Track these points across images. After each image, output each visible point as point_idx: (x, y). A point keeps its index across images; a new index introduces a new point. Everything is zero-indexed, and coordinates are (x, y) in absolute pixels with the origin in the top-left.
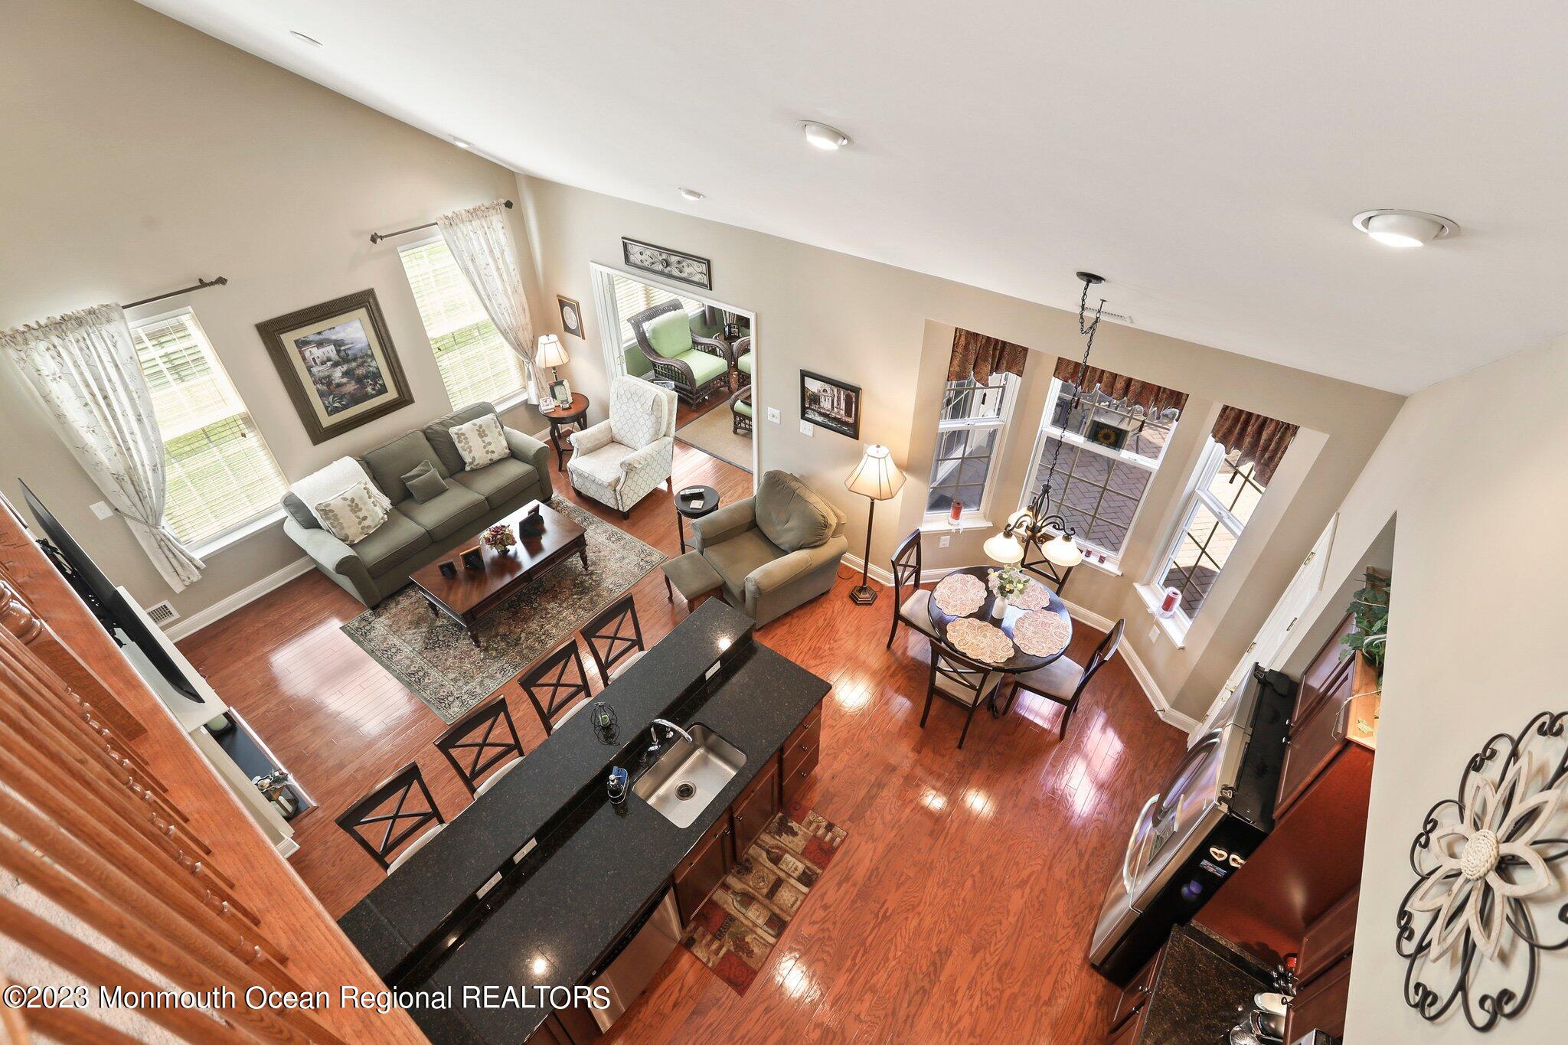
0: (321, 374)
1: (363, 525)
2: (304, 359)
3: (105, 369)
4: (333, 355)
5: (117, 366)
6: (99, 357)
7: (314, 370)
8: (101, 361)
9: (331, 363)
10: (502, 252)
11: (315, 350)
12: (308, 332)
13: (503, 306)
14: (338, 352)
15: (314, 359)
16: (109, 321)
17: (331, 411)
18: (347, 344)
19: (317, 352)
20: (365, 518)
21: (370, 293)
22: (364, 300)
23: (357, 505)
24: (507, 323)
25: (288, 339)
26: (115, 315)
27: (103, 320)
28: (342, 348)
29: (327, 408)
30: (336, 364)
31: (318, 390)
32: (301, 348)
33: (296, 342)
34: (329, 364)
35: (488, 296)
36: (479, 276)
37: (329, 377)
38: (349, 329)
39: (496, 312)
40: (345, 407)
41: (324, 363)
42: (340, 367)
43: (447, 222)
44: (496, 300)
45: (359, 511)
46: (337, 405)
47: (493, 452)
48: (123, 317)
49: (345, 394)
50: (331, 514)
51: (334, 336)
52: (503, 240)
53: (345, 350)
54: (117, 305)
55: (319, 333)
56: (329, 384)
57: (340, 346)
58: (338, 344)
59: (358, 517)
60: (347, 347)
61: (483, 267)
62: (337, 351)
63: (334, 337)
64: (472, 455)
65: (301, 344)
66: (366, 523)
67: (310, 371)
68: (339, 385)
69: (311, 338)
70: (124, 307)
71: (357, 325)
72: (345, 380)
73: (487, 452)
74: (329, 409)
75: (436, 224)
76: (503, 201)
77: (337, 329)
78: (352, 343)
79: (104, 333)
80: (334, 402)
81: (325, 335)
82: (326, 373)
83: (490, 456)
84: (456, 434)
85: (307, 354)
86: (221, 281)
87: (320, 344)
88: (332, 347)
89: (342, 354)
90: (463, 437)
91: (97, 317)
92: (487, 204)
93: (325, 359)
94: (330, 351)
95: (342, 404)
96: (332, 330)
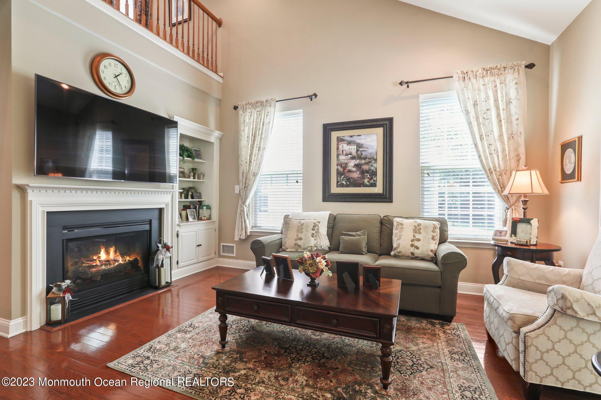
0: (343, 161)
2: (338, 149)
4: (354, 152)
5: (263, 124)
6: (261, 120)
7: (340, 157)
9: (351, 156)
10: (509, 103)
11: (345, 146)
12: (345, 134)
13: (493, 148)
14: (357, 151)
15: (343, 151)
16: (270, 106)
17: (340, 185)
18: (364, 148)
19: (345, 147)
20: (301, 239)
21: (391, 120)
23: (302, 229)
24: (493, 163)
25: (335, 135)
26: (273, 104)
28: (361, 149)
29: (338, 182)
30: (353, 158)
31: (337, 169)
32: (339, 143)
33: (338, 138)
34: (349, 156)
35: (481, 136)
36: (477, 118)
37: (346, 164)
38: (369, 139)
39: (484, 151)
40: (347, 186)
41: (347, 155)
42: (355, 160)
43: (462, 76)
44: (487, 140)
45: (301, 233)
46: (344, 182)
47: (417, 248)
48: (275, 106)
49: (351, 178)
51: (359, 140)
52: (513, 94)
53: (361, 151)
54: (276, 99)
55: (351, 136)
56: (344, 169)
57: (360, 148)
58: (359, 146)
60: (363, 149)
61: (483, 112)
62: (357, 150)
63: (358, 141)
65: (340, 140)
67: (338, 157)
68: (350, 171)
69: (346, 138)
70: (278, 101)
71: (374, 137)
72: (354, 169)
73: (412, 245)
74: (339, 183)
75: (451, 77)
76: (525, 63)
77: (362, 137)
78: (367, 148)
79: (266, 110)
80: (343, 180)
81: (354, 139)
82: (346, 161)
83: (412, 250)
85: (340, 147)
86: (315, 96)
87: (349, 143)
88: (355, 147)
89: (359, 153)
91: (268, 103)
92: (504, 65)
93: (349, 153)
94: (353, 149)
95: (347, 184)
96: (359, 137)
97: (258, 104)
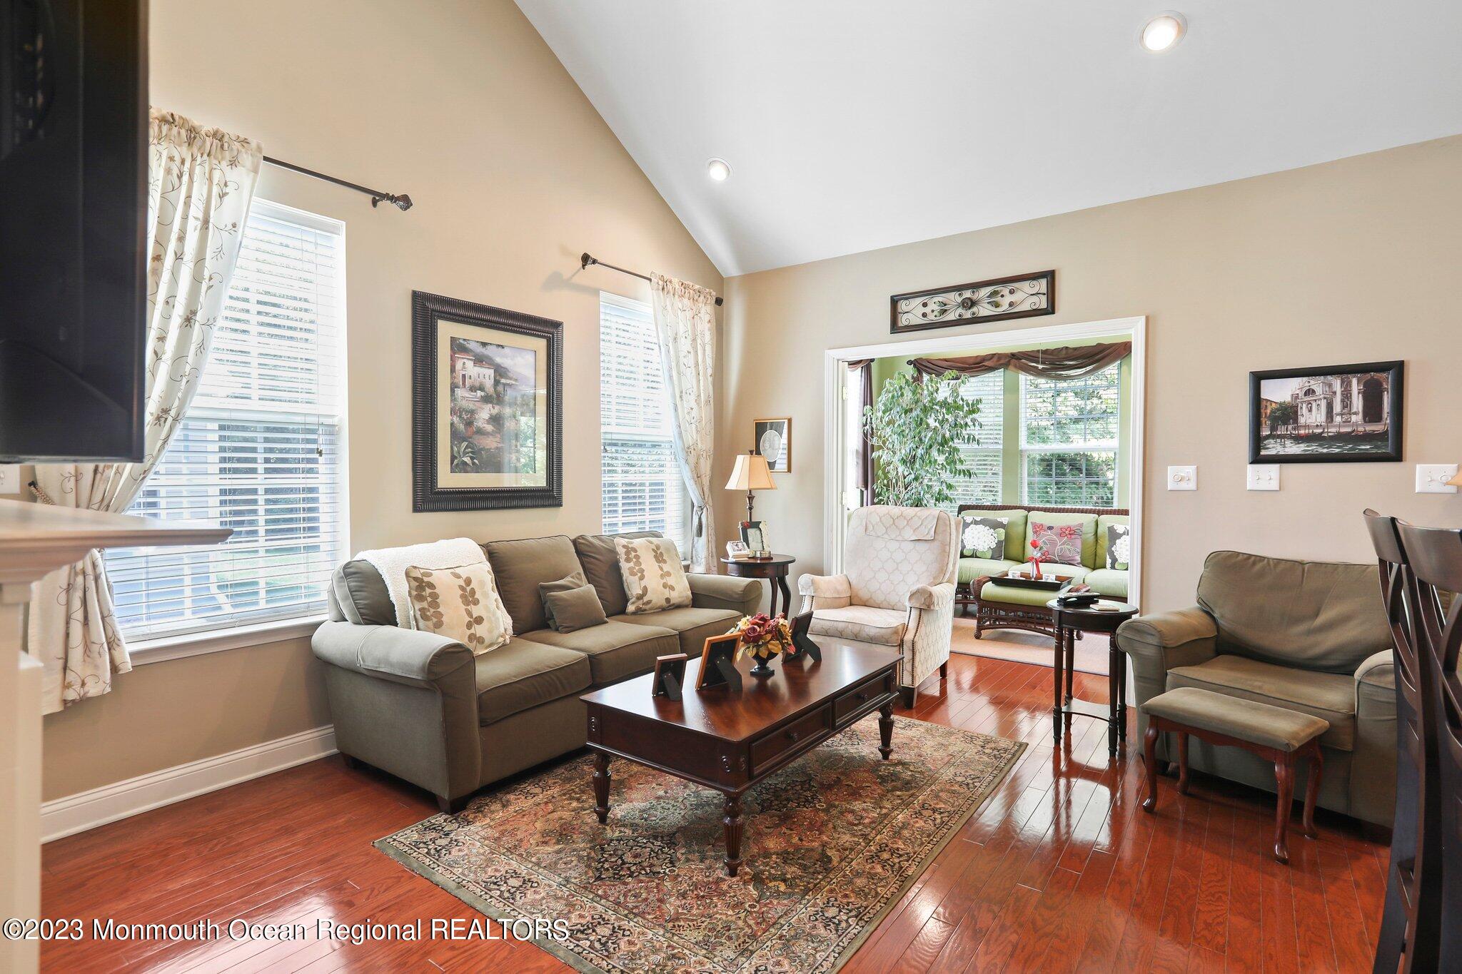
0: (465, 404)
1: (472, 631)
2: (453, 370)
3: (185, 218)
4: (489, 384)
5: (206, 222)
6: (189, 197)
7: (459, 392)
8: (187, 204)
9: (483, 394)
11: (470, 364)
12: (471, 334)
14: (497, 383)
15: (464, 376)
16: (233, 163)
17: (457, 465)
18: (511, 379)
19: (468, 367)
20: (479, 620)
21: (557, 325)
22: (547, 329)
23: (473, 592)
24: (692, 442)
25: (445, 331)
26: (246, 159)
27: (227, 155)
28: (503, 381)
29: (453, 458)
30: (487, 399)
31: (452, 424)
32: (455, 353)
33: (453, 340)
34: (479, 393)
35: (681, 396)
37: (472, 412)
38: (518, 359)
40: (477, 469)
41: (473, 389)
42: (490, 406)
43: (661, 283)
45: (475, 604)
46: (467, 460)
47: (672, 588)
48: (255, 171)
49: (482, 449)
50: (428, 591)
51: (500, 358)
52: (707, 336)
53: (505, 385)
54: (259, 149)
55: (484, 344)
56: (469, 424)
57: (502, 376)
58: (500, 372)
59: (469, 614)
60: (508, 381)
62: (495, 380)
63: (498, 360)
64: (643, 583)
65: (457, 347)
66: (479, 630)
67: (453, 391)
68: (480, 432)
69: (472, 346)
70: (266, 159)
71: (530, 358)
72: (489, 428)
73: (665, 586)
74: (456, 462)
75: (650, 280)
76: (715, 294)
77: (506, 350)
78: (516, 380)
79: (217, 175)
80: (465, 453)
81: (490, 351)
82: (471, 406)
84: (624, 546)
85: (459, 365)
86: (405, 202)
87: (480, 360)
88: (491, 372)
89: (500, 388)
90: (633, 554)
91: (222, 146)
92: (698, 288)
93: (477, 384)
94: (487, 377)
95: (474, 463)
96: (500, 349)
97: (175, 130)
